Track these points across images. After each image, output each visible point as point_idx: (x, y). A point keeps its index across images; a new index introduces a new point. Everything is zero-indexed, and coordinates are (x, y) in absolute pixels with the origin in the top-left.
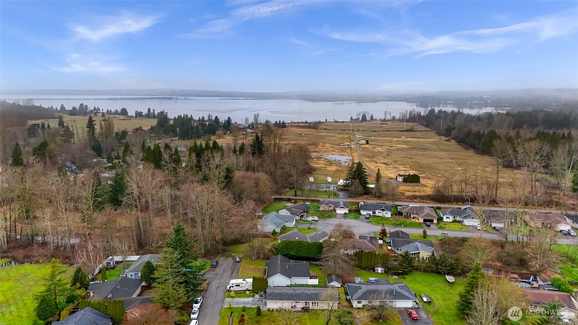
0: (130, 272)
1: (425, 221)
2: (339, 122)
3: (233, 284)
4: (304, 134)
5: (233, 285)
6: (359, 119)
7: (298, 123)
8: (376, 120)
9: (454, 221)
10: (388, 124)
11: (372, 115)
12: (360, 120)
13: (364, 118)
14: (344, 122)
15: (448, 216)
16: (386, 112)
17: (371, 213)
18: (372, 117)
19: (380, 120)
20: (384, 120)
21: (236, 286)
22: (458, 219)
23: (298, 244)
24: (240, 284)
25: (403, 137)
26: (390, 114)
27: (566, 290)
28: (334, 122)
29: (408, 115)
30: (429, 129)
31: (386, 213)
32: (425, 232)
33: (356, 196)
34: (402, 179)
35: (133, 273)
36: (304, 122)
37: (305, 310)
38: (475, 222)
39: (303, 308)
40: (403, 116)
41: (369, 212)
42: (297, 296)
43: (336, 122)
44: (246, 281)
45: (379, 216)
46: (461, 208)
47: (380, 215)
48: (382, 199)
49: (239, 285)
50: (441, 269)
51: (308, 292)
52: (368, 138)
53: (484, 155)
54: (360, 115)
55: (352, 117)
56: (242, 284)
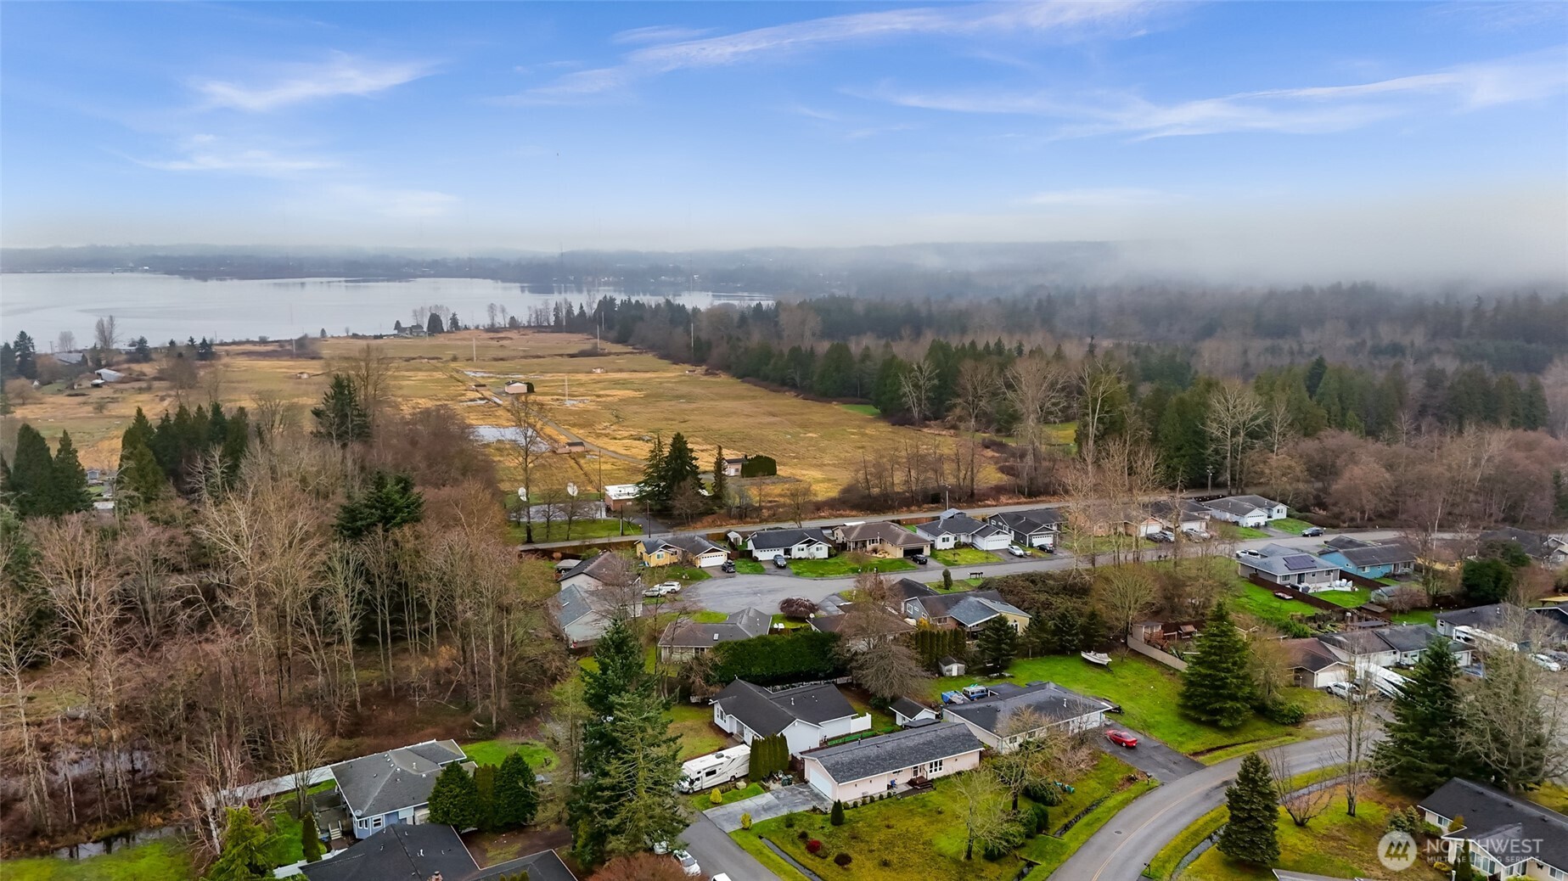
0: (370, 813)
1: (907, 553)
2: (364, 337)
3: (699, 773)
4: (305, 376)
5: (699, 775)
6: (419, 327)
7: (234, 343)
8: (466, 328)
9: (958, 546)
10: (511, 339)
11: (454, 315)
12: (425, 330)
13: (435, 325)
14: (381, 337)
15: (946, 536)
16: (492, 308)
17: (781, 552)
18: (454, 322)
19: (477, 328)
20: (492, 329)
21: (708, 774)
22: (963, 539)
23: (763, 645)
24: (717, 769)
25: (599, 371)
26: (503, 311)
27: (1302, 633)
28: (348, 337)
29: (552, 314)
30: (629, 349)
31: (817, 549)
32: (946, 575)
33: (688, 522)
34: (737, 470)
35: (381, 816)
36: (257, 340)
37: (918, 785)
38: (1000, 541)
39: (911, 783)
40: (537, 316)
41: (777, 553)
42: (894, 758)
43: (355, 336)
44: (728, 757)
45: (800, 559)
46: (938, 518)
47: (803, 555)
48: (749, 519)
49: (714, 772)
50: (1069, 641)
51: (911, 744)
52: (532, 377)
53: (830, 402)
54: (422, 318)
55: (398, 322)
56: (720, 766)
